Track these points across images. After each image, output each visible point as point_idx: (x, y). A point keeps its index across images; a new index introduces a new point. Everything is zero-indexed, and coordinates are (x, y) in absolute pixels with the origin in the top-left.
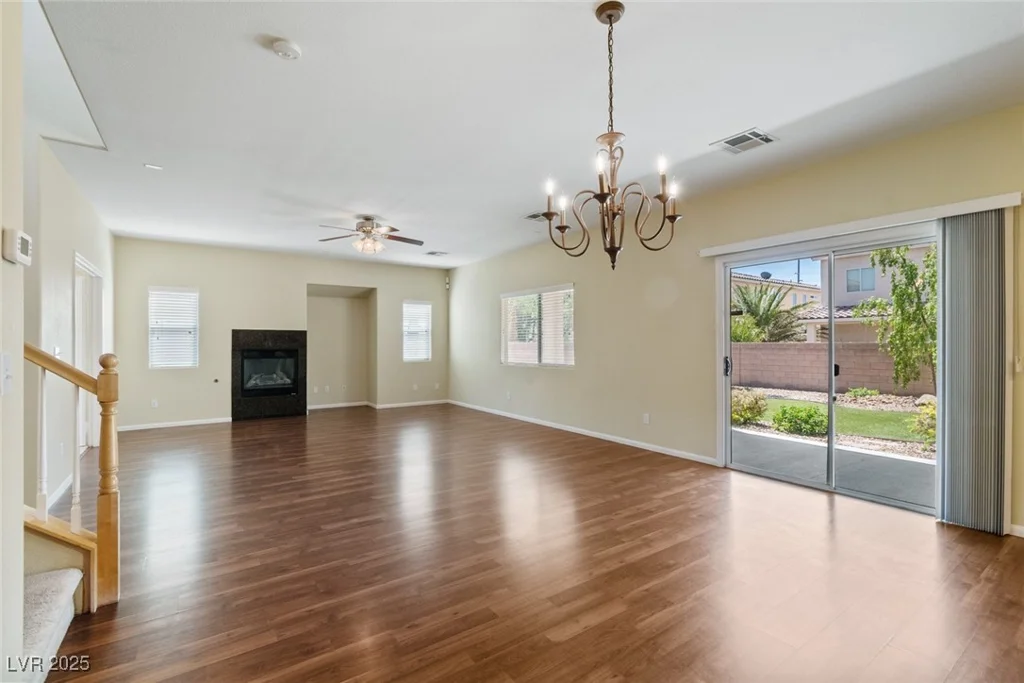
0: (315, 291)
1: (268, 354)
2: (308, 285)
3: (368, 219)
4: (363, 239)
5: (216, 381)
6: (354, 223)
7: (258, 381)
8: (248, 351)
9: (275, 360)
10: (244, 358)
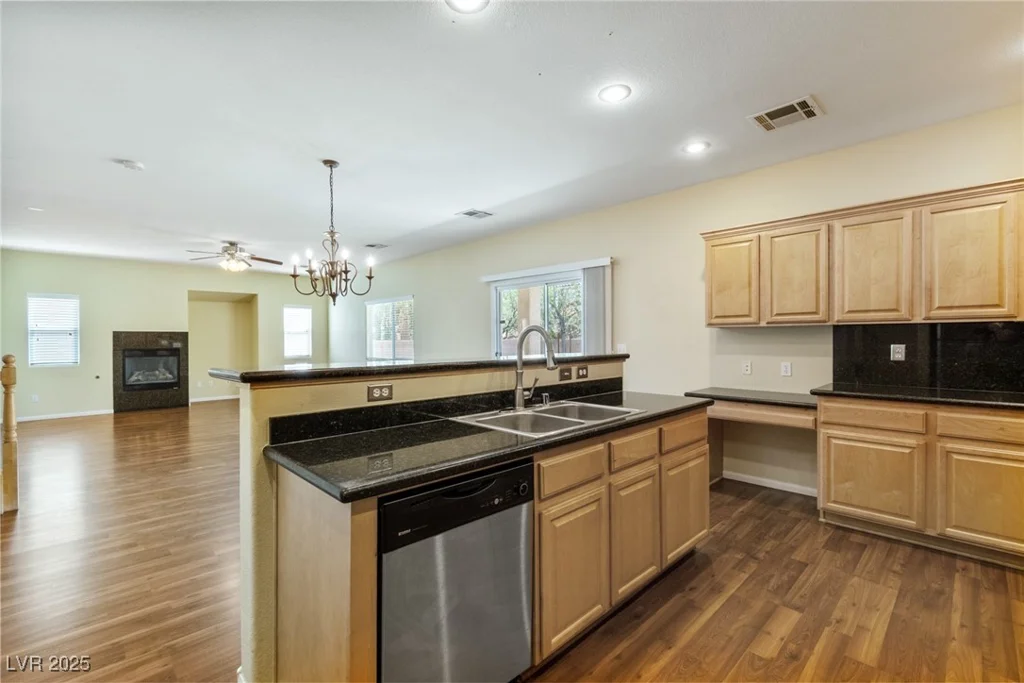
0: (195, 297)
1: (152, 353)
2: (189, 292)
3: (232, 244)
4: (228, 260)
5: (98, 377)
6: (220, 247)
7: (140, 377)
8: (131, 350)
9: (157, 358)
10: (124, 357)
